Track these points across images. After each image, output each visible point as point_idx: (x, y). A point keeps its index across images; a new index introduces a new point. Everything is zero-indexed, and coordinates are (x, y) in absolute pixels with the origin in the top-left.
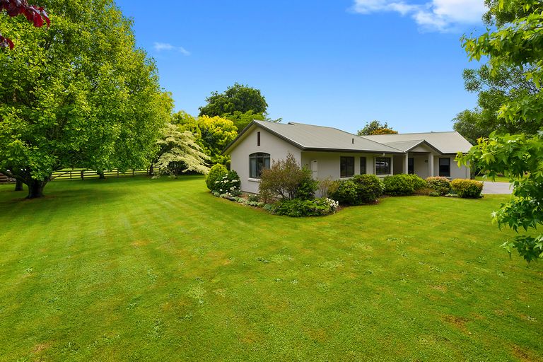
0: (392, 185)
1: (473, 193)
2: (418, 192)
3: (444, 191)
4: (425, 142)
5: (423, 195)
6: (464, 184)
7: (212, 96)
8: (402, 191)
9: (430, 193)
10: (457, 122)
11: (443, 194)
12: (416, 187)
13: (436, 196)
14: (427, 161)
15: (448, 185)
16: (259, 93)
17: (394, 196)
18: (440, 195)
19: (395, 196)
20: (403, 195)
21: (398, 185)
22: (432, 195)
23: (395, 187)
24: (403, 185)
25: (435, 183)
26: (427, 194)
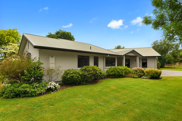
0: (112, 72)
1: (156, 76)
2: (127, 75)
3: (141, 75)
4: (134, 50)
5: (129, 77)
6: (151, 71)
7: (48, 34)
8: (117, 75)
9: (133, 76)
10: (153, 45)
11: (140, 77)
12: (126, 73)
13: (136, 78)
14: (136, 60)
15: (143, 72)
16: (71, 34)
17: (112, 78)
18: (138, 77)
19: (114, 78)
20: (118, 78)
21: (115, 72)
22: (134, 78)
23: (113, 73)
24: (118, 72)
25: (136, 71)
26: (131, 77)
